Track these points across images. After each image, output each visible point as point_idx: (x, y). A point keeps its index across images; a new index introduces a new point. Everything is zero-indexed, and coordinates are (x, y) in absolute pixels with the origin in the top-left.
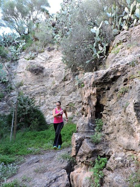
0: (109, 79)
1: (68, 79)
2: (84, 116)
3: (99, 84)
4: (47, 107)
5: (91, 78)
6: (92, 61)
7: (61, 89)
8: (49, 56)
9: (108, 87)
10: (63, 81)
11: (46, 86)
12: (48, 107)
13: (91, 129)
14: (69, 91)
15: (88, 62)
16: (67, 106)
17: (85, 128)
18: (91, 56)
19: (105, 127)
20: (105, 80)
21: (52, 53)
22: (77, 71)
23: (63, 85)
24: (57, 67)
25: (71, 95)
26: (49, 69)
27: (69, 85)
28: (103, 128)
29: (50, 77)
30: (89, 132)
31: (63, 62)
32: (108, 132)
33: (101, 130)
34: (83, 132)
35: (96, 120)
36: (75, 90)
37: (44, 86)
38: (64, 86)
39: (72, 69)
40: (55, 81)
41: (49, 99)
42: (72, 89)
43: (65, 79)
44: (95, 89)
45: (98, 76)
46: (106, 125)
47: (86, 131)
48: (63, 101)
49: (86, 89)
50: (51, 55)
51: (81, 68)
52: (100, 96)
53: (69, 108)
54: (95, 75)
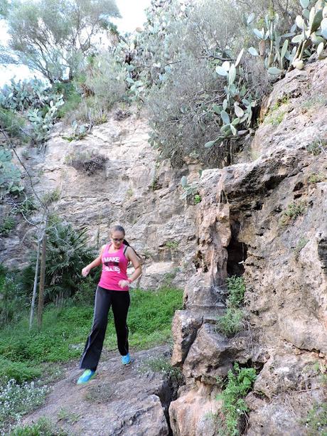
0: (259, 183)
1: (164, 185)
2: (200, 270)
3: (235, 197)
5: (216, 182)
6: (218, 142)
7: (147, 207)
8: (120, 131)
9: (257, 203)
10: (152, 189)
11: (111, 200)
13: (218, 301)
14: (166, 212)
15: (209, 144)
16: (161, 248)
17: (202, 298)
18: (218, 131)
19: (251, 296)
20: (249, 187)
21: (126, 124)
22: (184, 165)
23: (152, 198)
24: (137, 156)
25: (170, 222)
26: (119, 161)
27: (166, 198)
28: (246, 297)
29: (120, 180)
30: (212, 308)
31: (152, 145)
32: (257, 308)
33: (241, 304)
34: (199, 308)
35: (228, 279)
36: (179, 211)
37: (108, 200)
38: (154, 201)
39: (173, 161)
40: (134, 190)
42: (173, 208)
43: (156, 186)
44: (227, 207)
45: (233, 177)
46: (252, 290)
47: (206, 305)
48: (152, 237)
49: (206, 207)
50: (124, 128)
51: (193, 159)
52: (238, 223)
53: (166, 252)
54: (226, 176)
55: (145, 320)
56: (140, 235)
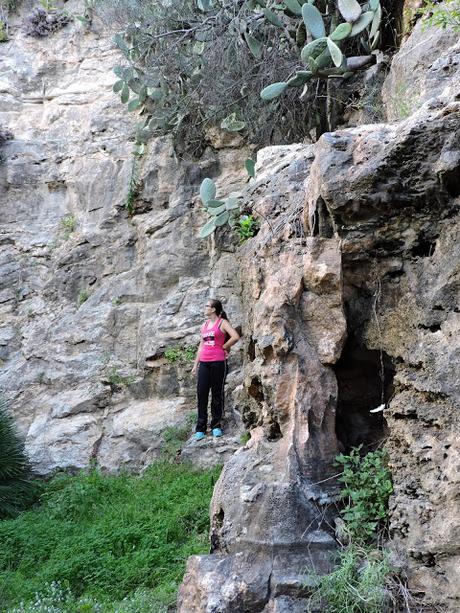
0: (426, 176)
1: (156, 203)
2: (258, 434)
3: (357, 217)
4: (32, 374)
5: (300, 178)
6: (296, 86)
7: (115, 260)
8: (41, 64)
9: (421, 234)
10: (125, 214)
11: (23, 242)
12: (41, 370)
13: (315, 527)
14: (162, 271)
15: (271, 91)
16: (151, 364)
17: (267, 520)
18: (295, 57)
19: (409, 508)
20: (399, 189)
21: (56, 44)
22: (208, 150)
23: (128, 236)
24: (86, 128)
25: (172, 296)
26: (40, 140)
27: (163, 236)
28: (396, 513)
29: (43, 191)
30: (297, 548)
31: (124, 98)
32: (431, 545)
33: (380, 530)
34: (256, 552)
35: (341, 458)
36: (196, 266)
37: (12, 242)
38: (131, 243)
39: (180, 138)
40: (80, 215)
41: (44, 322)
42: (180, 262)
43: (137, 204)
44: (334, 247)
45: (349, 161)
46: (412, 492)
47: (278, 540)
48: (127, 334)
49: (273, 251)
50: (51, 56)
51: (230, 135)
52: (364, 294)
53: (165, 373)
54: (329, 158)
55: (109, 557)
56: (97, 331)
